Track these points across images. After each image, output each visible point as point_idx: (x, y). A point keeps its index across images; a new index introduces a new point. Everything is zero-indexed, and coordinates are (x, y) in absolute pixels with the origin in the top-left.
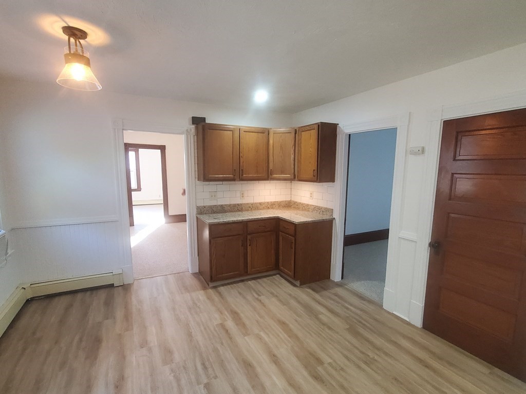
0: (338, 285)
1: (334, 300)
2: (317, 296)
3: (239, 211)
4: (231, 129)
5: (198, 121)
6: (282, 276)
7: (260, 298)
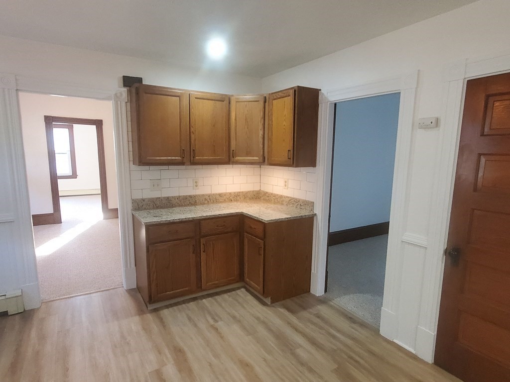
0: (322, 301)
1: (314, 324)
2: (293, 319)
3: (191, 204)
4: (177, 95)
5: (131, 82)
6: (248, 290)
7: (216, 325)
